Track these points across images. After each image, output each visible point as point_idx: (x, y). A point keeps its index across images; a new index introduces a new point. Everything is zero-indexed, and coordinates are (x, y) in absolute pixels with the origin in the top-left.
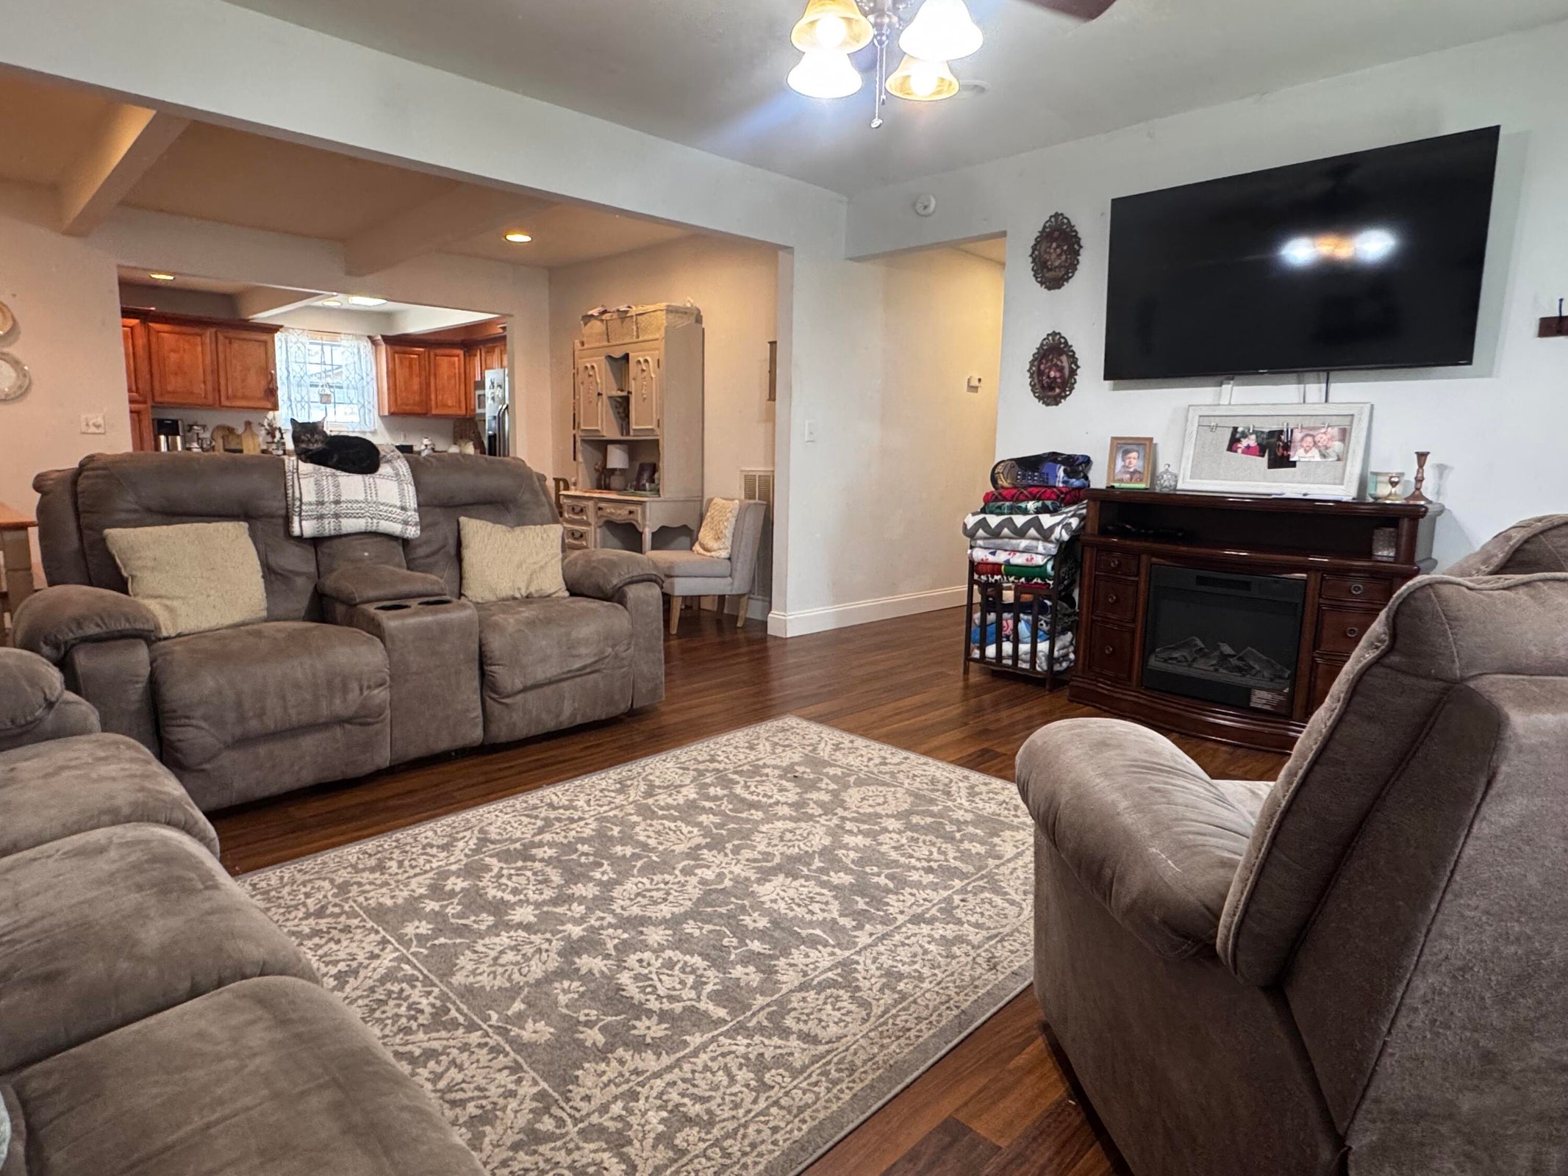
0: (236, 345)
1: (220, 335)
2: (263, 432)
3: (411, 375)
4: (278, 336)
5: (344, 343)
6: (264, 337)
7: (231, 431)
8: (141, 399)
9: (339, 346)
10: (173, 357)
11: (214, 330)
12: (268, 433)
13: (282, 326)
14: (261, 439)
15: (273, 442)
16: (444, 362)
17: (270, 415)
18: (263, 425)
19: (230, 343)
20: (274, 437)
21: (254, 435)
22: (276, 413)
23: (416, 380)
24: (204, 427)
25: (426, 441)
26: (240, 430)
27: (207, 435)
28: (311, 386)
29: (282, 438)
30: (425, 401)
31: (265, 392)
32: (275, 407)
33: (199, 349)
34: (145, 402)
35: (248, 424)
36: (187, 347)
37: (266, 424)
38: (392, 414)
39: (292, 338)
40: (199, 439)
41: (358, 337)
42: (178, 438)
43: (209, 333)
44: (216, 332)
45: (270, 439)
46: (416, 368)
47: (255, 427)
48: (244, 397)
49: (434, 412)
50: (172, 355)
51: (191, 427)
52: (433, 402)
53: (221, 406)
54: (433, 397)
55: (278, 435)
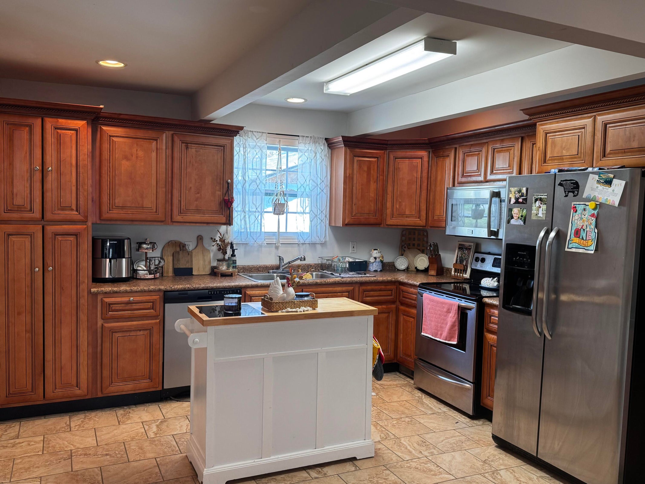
0: (193, 150)
1: (176, 139)
2: (215, 248)
3: (369, 181)
4: (237, 140)
5: (301, 147)
6: (222, 140)
7: (182, 246)
8: (80, 217)
9: (296, 150)
10: (125, 164)
11: (170, 133)
12: (219, 249)
13: (242, 128)
14: (212, 255)
15: (224, 260)
16: (404, 166)
17: (223, 228)
18: (215, 241)
19: (187, 148)
20: (225, 253)
21: (205, 250)
22: (230, 228)
23: (373, 186)
24: (153, 245)
25: (375, 254)
26: (191, 247)
27: (157, 253)
28: (266, 194)
29: (233, 255)
30: (381, 210)
31: (220, 204)
32: (229, 222)
33: (154, 154)
34: (84, 222)
35: (200, 239)
36: (141, 153)
37: (218, 239)
38: (346, 225)
39: (251, 142)
40: (147, 258)
41: (315, 140)
42: (124, 260)
43: (165, 137)
44: (173, 135)
45: (220, 256)
46: (374, 173)
47: (206, 242)
48: (198, 211)
49: (390, 222)
50: (124, 162)
51: (140, 244)
52: (389, 211)
53: (173, 222)
54: (389, 205)
55: (229, 251)
